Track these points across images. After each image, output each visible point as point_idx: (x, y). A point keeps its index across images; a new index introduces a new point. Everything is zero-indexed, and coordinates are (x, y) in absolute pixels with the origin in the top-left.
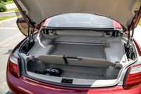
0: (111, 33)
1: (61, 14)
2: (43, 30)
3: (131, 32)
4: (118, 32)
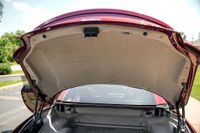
0: (153, 112)
1: (83, 84)
2: (58, 105)
3: (181, 110)
4: (163, 110)
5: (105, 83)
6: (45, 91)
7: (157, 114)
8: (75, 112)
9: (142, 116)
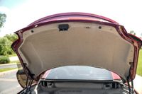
0: (111, 85)
1: (60, 66)
2: (42, 82)
3: (130, 83)
4: (118, 83)
5: (76, 65)
6: (33, 72)
7: (114, 87)
8: (54, 87)
9: (102, 89)
